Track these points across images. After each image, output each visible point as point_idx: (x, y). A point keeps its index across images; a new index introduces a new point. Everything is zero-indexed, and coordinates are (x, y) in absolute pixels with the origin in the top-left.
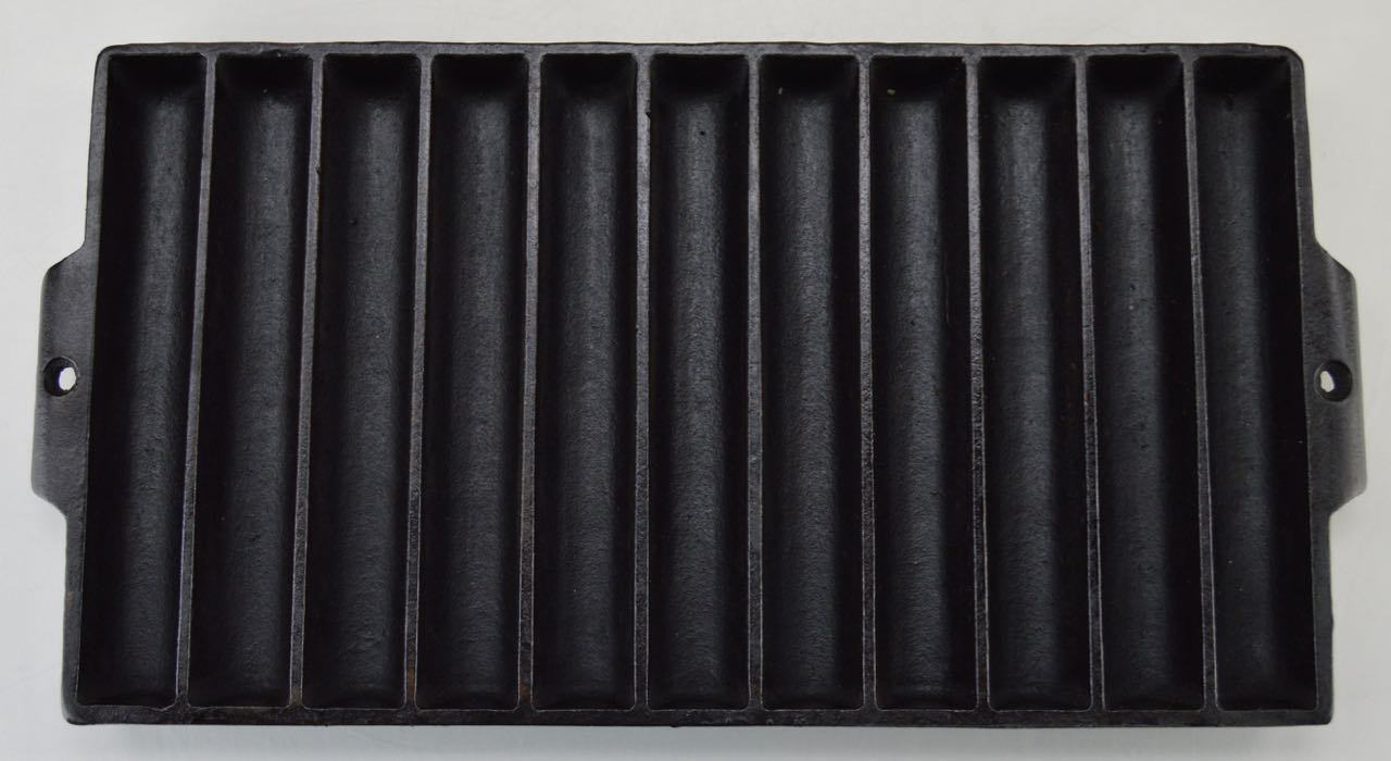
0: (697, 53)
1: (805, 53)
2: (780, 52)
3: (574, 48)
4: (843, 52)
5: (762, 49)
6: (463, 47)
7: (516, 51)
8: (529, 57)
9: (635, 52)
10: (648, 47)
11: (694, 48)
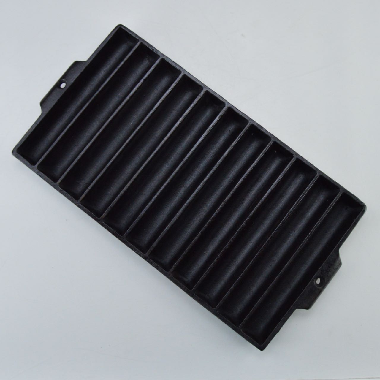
0: (239, 113)
1: (262, 130)
2: (256, 126)
3: (214, 93)
4: (269, 135)
5: (253, 122)
6: (192, 77)
7: (202, 85)
8: (204, 88)
9: (226, 103)
10: (230, 104)
11: (239, 112)
